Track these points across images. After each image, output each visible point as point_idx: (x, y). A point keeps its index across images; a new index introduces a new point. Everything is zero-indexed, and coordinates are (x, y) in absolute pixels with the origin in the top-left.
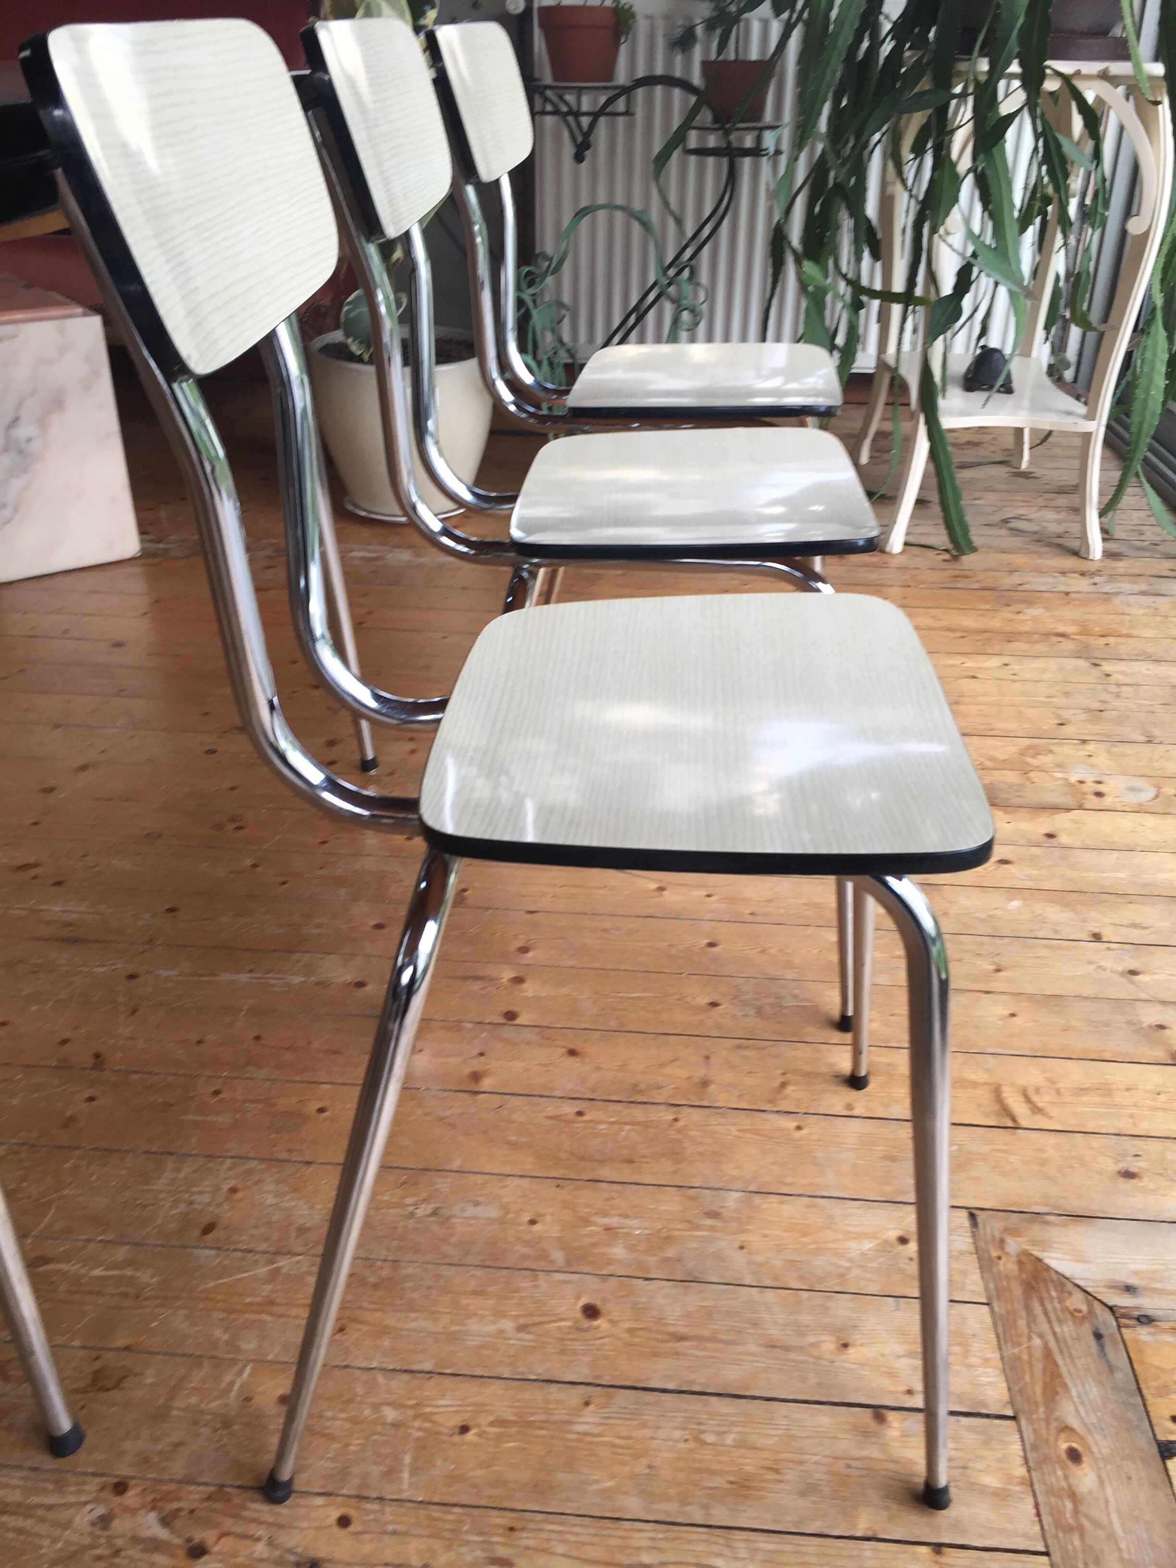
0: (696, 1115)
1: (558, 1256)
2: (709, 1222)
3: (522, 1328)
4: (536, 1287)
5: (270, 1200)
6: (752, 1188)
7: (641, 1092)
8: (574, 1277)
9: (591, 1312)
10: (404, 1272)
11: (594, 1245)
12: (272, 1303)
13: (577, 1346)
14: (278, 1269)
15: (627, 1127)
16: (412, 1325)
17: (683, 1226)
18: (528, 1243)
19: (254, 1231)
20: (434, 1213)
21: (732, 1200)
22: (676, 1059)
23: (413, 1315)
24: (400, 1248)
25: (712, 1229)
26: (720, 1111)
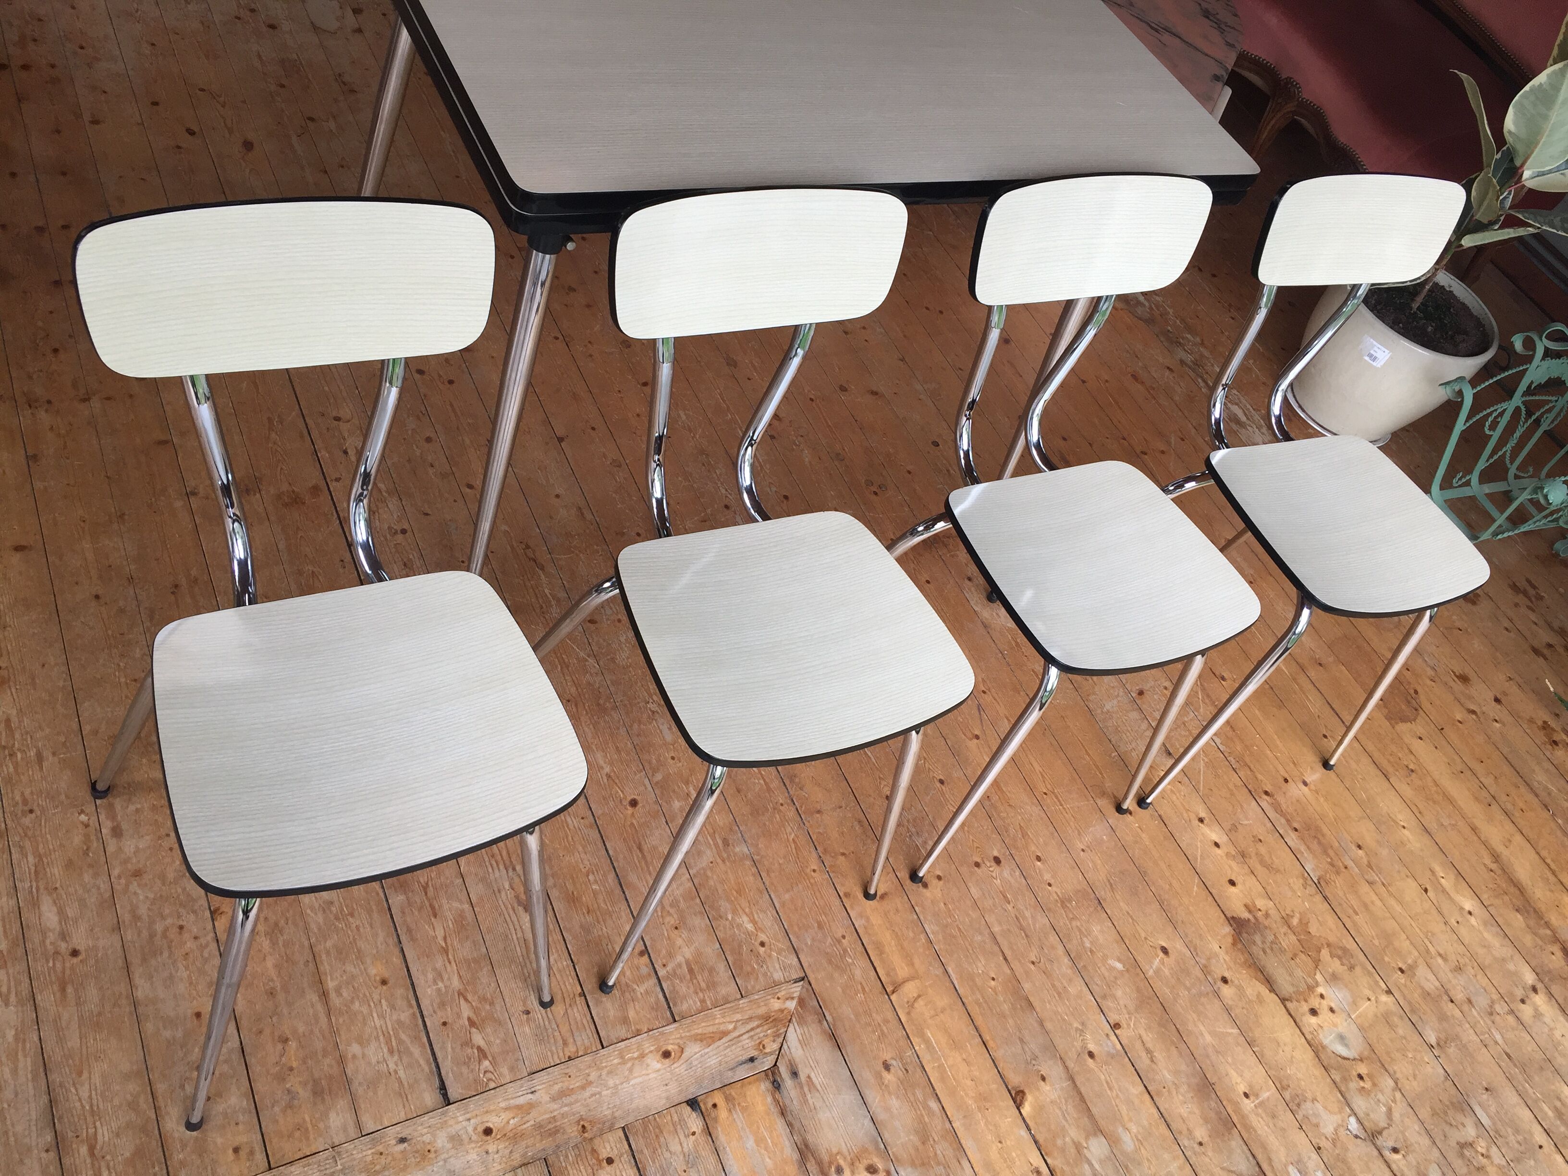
0: (791, 813)
1: (659, 777)
2: (720, 842)
3: (609, 776)
4: (636, 774)
5: (623, 639)
6: (755, 857)
7: (792, 781)
8: (650, 788)
9: (634, 803)
10: (613, 713)
11: (674, 791)
12: (567, 667)
13: (611, 804)
14: (587, 660)
15: (762, 782)
16: (586, 729)
17: (711, 831)
18: (658, 761)
19: (601, 641)
20: (653, 712)
21: (741, 849)
22: (829, 791)
23: (591, 726)
24: (625, 706)
25: (716, 845)
26: (802, 825)
